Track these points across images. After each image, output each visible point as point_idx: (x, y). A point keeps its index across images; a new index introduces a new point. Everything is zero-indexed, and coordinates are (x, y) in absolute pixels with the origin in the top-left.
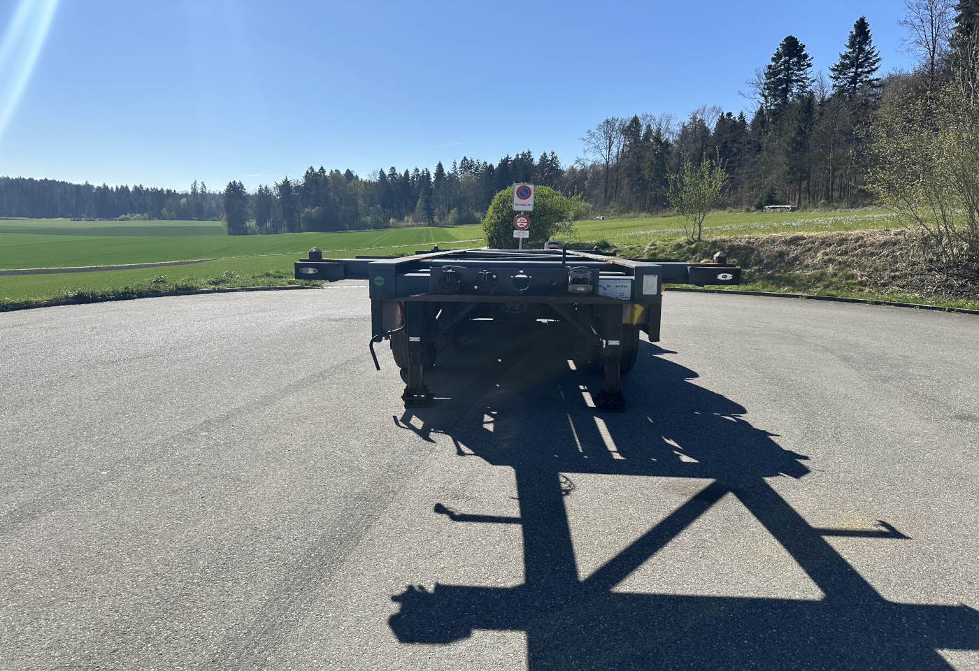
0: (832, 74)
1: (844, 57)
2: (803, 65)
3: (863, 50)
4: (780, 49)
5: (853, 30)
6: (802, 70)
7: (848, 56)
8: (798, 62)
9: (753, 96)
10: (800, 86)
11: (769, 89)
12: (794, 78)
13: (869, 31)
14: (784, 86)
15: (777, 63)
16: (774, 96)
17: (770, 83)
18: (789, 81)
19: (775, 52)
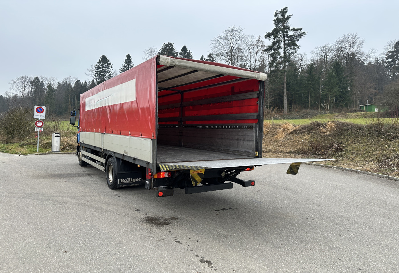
0: (120, 71)
1: (124, 66)
2: (110, 67)
3: (130, 65)
4: (101, 60)
5: (126, 57)
6: (109, 68)
7: (125, 66)
8: (107, 66)
9: (91, 75)
10: (109, 74)
11: (97, 73)
12: (106, 71)
13: (131, 59)
14: (103, 73)
15: (100, 64)
16: (99, 76)
17: (98, 71)
18: (104, 72)
19: (99, 60)
